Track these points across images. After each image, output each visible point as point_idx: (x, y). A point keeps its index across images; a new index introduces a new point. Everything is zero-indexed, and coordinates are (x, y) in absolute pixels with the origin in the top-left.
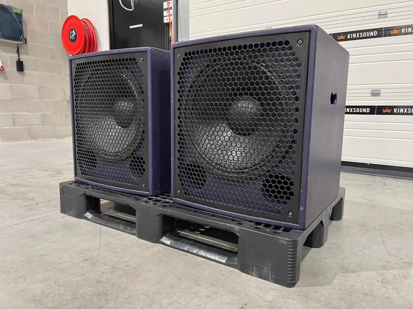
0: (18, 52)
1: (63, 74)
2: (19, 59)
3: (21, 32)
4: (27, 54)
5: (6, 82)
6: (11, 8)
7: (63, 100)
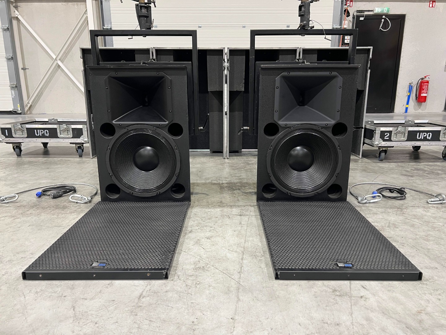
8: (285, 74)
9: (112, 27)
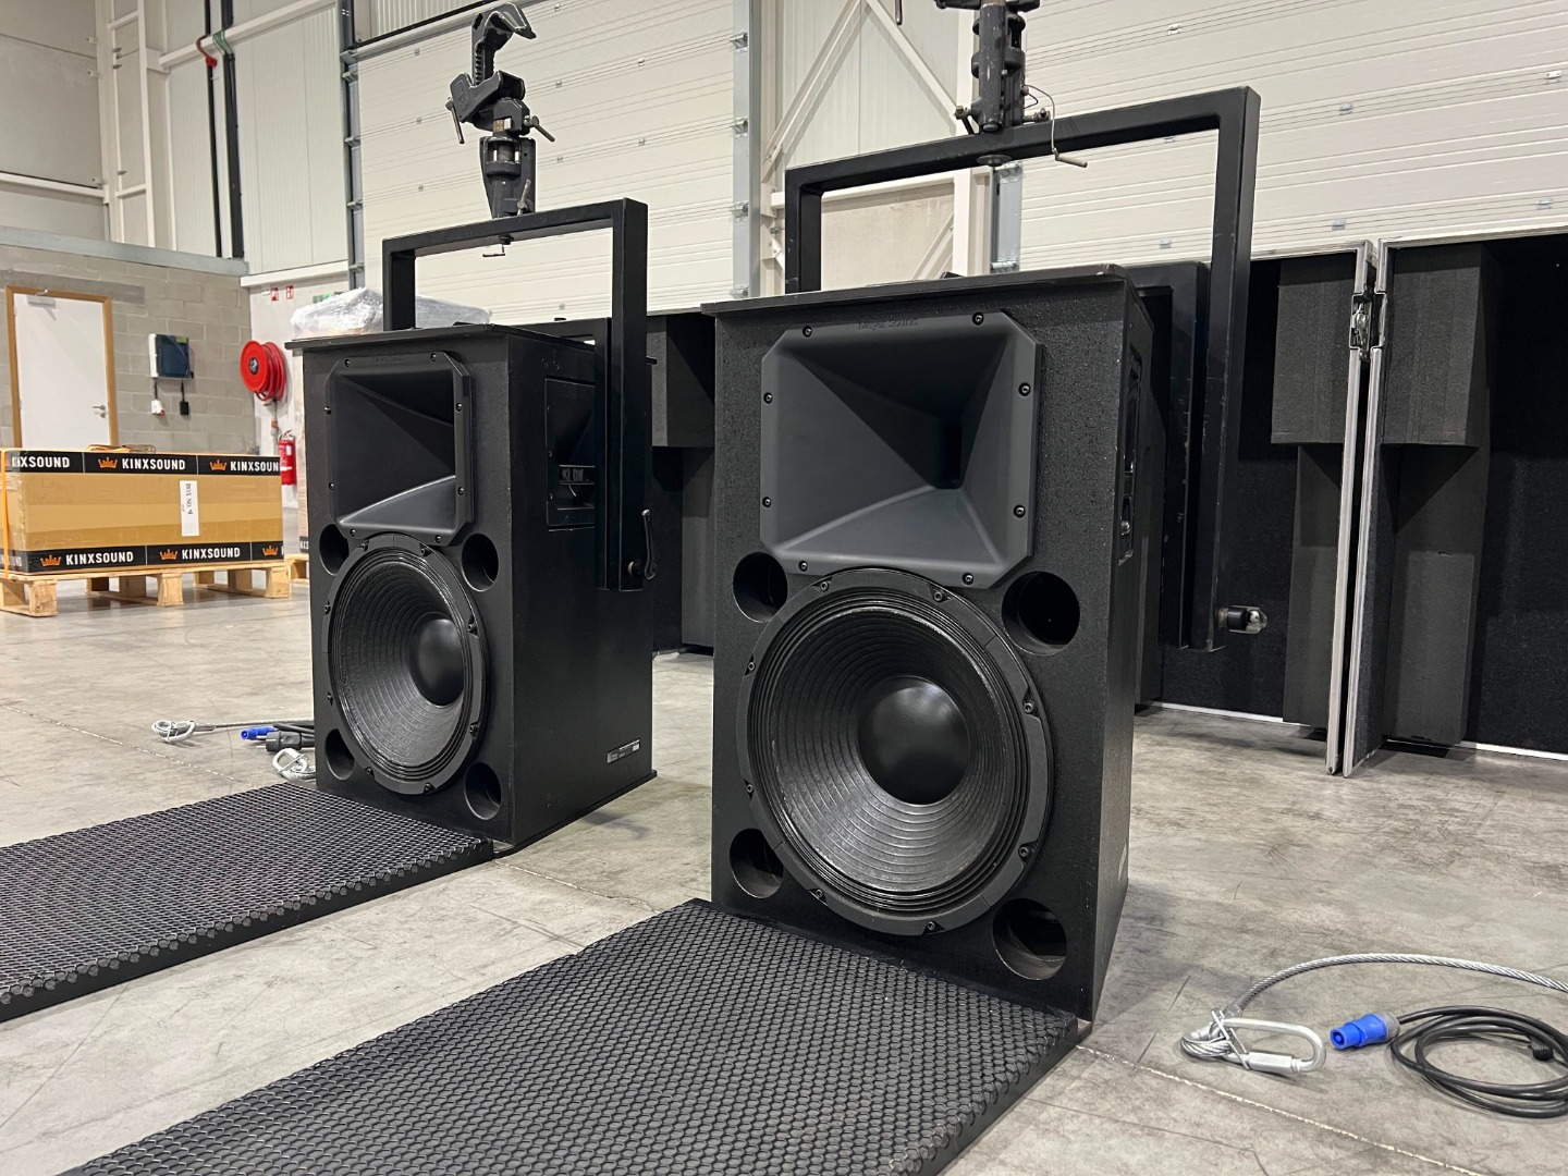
0: (182, 390)
2: (183, 399)
3: (187, 365)
4: (194, 391)
5: (167, 430)
6: (174, 338)
8: (793, 334)
9: (1021, 261)
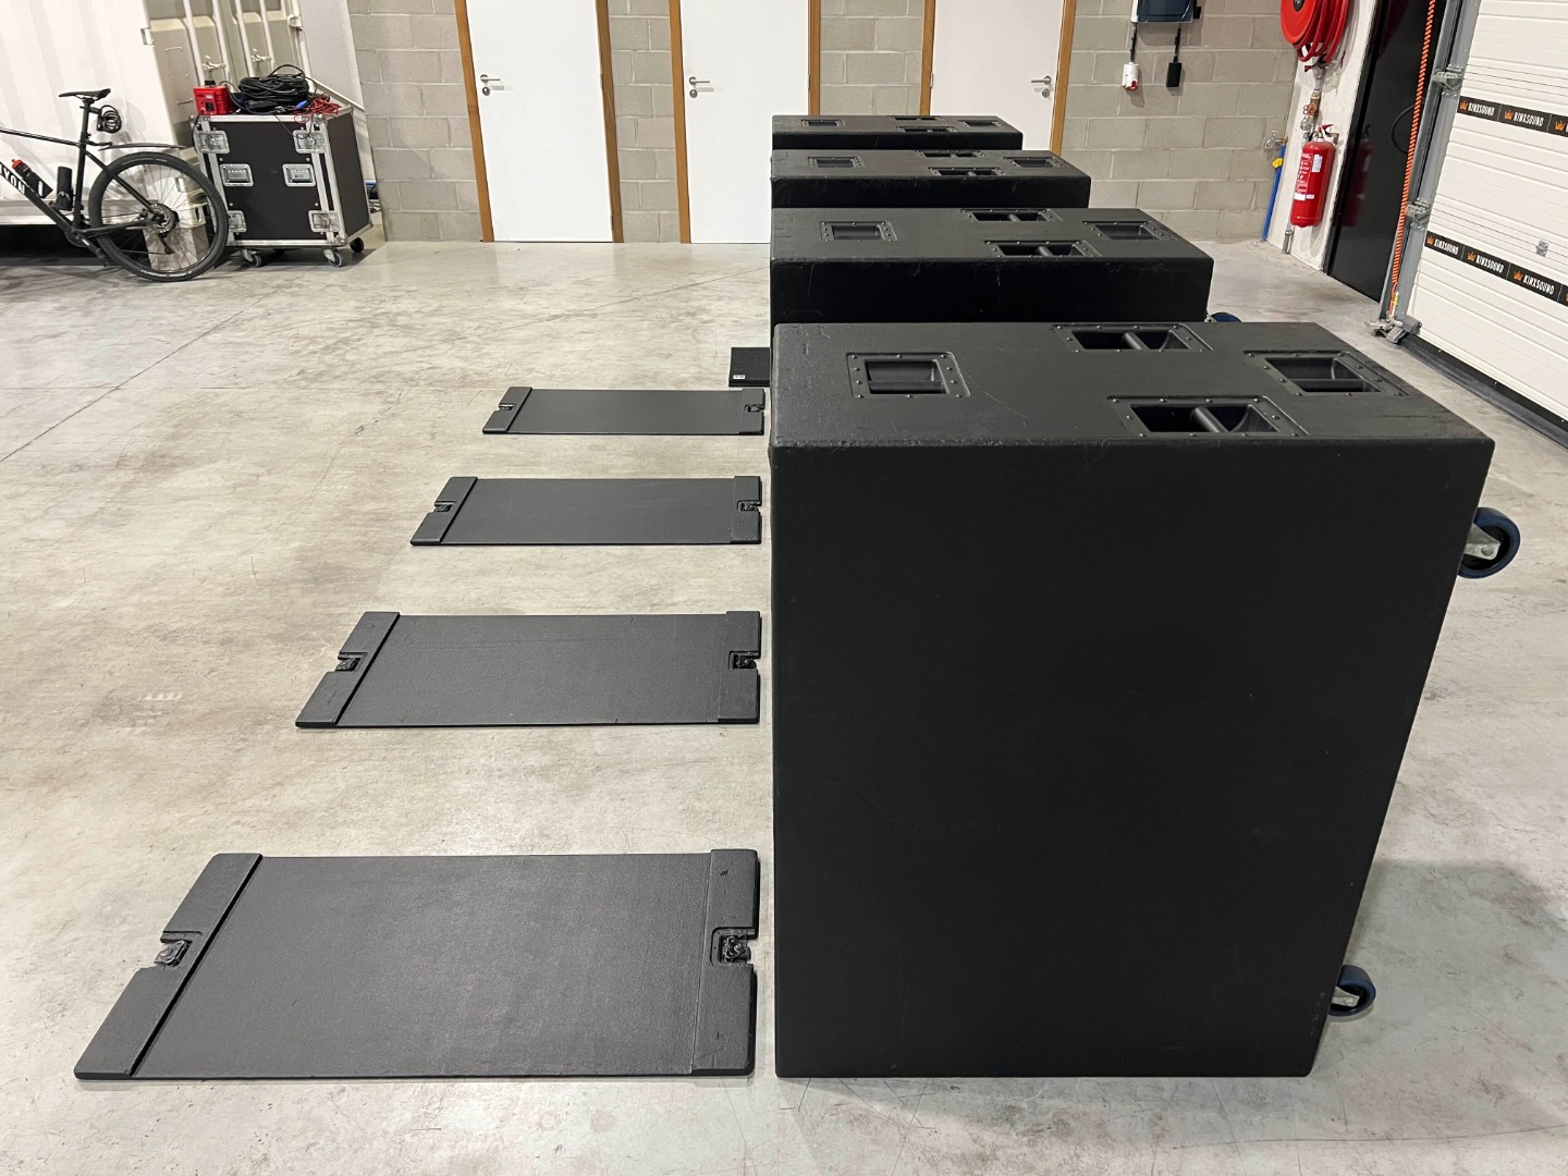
0: (1177, 42)
1: (1274, 80)
2: (1176, 59)
4: (1198, 43)
5: (1140, 114)
7: (1258, 148)
